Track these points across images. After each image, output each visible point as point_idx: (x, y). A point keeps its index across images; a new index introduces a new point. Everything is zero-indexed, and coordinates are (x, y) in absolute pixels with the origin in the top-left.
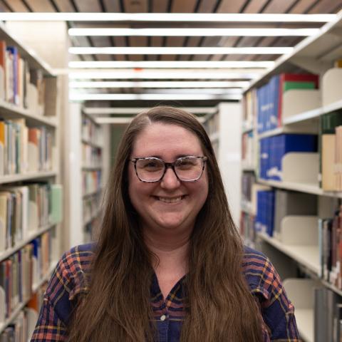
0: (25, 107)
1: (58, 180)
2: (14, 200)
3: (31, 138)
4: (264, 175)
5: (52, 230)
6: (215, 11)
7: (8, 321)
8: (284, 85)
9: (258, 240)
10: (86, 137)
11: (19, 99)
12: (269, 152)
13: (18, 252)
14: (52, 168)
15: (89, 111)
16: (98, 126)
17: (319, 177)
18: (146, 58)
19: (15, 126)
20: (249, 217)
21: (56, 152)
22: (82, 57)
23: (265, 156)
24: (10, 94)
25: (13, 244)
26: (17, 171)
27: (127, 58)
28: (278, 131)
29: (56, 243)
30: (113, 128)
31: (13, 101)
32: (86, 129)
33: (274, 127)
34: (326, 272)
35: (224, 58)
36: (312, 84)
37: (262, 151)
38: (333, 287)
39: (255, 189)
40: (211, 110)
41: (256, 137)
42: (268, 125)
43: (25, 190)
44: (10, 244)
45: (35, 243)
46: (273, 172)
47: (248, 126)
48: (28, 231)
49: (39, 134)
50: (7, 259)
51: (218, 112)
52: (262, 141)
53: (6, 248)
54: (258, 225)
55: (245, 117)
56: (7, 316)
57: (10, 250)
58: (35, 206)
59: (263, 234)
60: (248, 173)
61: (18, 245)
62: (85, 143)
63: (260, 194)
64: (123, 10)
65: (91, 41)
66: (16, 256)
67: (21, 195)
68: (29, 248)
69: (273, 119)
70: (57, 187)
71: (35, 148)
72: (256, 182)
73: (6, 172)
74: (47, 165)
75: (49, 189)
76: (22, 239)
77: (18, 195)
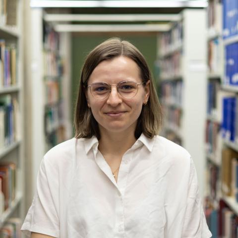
15: (51, 18)
23: (231, 62)
30: (74, 36)
37: (228, 57)
40: (175, 18)
41: (222, 44)
47: (213, 32)
51: (182, 20)
52: (228, 48)
55: (211, 22)
63: (226, 102)
72: (222, 89)
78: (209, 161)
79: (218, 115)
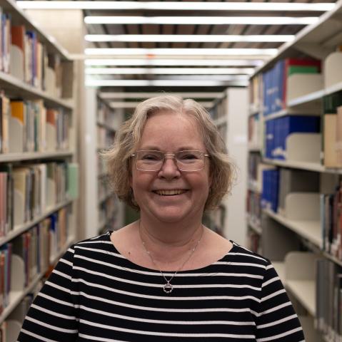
0: (43, 89)
1: (74, 159)
2: (33, 176)
3: (49, 119)
4: (269, 155)
5: (69, 206)
7: (27, 290)
8: (289, 69)
9: (264, 217)
11: (38, 81)
12: (274, 133)
13: (37, 225)
14: (69, 147)
15: (105, 95)
17: (322, 155)
18: (158, 45)
19: (33, 106)
20: (255, 195)
21: (73, 132)
22: (97, 45)
23: (270, 137)
24: (29, 76)
25: (32, 218)
26: (36, 149)
27: (140, 45)
28: (283, 113)
29: (73, 218)
31: (32, 83)
32: (102, 113)
33: (278, 109)
34: (327, 244)
35: (232, 45)
36: (315, 68)
37: (267, 132)
38: (334, 258)
39: (261, 168)
40: (219, 95)
41: (262, 119)
42: (273, 107)
43: (43, 167)
44: (29, 218)
45: (53, 218)
46: (278, 151)
47: (255, 108)
48: (47, 206)
49: (57, 115)
50: (26, 232)
51: (225, 97)
52: (268, 123)
53: (26, 221)
54: (263, 202)
55: (252, 101)
56: (26, 285)
57: (29, 224)
58: (52, 184)
59: (268, 210)
60: (254, 154)
61: (37, 219)
62: (100, 125)
63: (265, 173)
65: (106, 29)
66: (35, 230)
67: (40, 172)
68: (47, 222)
69: (278, 102)
70: (73, 166)
72: (262, 162)
73: (25, 150)
74: (64, 145)
75: (66, 168)
76: (40, 213)
77: (36, 172)
78: (250, 229)
79: (258, 185)
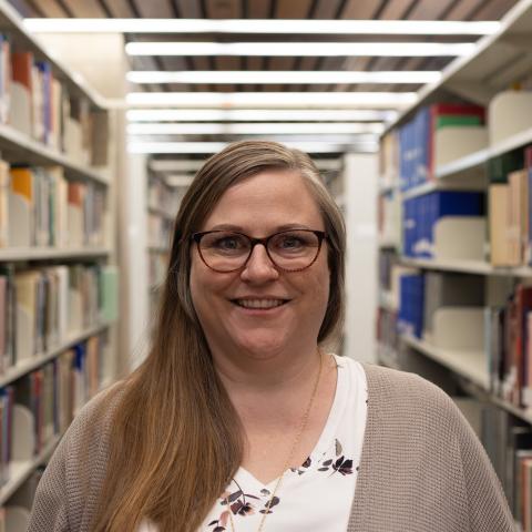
0: (63, 150)
1: (112, 260)
2: (47, 286)
3: (72, 198)
4: (409, 252)
5: (103, 334)
6: (338, 16)
7: (38, 460)
8: (437, 120)
9: (402, 347)
10: (154, 203)
11: (53, 138)
12: (416, 218)
13: (53, 361)
14: (104, 242)
15: (159, 166)
16: (171, 189)
17: (486, 248)
18: (240, 88)
19: (47, 177)
20: (389, 315)
21: (109, 220)
22: (147, 88)
23: (411, 224)
24: (39, 129)
25: (45, 348)
26: (51, 242)
27: (213, 88)
28: (429, 187)
29: (110, 353)
31: (44, 140)
32: (154, 193)
33: (422, 181)
34: (496, 383)
35: (352, 88)
36: (476, 119)
37: (407, 216)
38: (507, 405)
39: (397, 273)
41: (398, 198)
42: (415, 179)
43: (62, 272)
44: (40, 349)
45: (78, 349)
46: (422, 246)
47: (387, 182)
48: (68, 332)
49: (84, 192)
50: (36, 370)
51: (343, 168)
52: (407, 204)
53: (35, 353)
54: (402, 324)
55: (382, 170)
56: (36, 452)
57: (41, 358)
58: (78, 298)
59: (408, 336)
60: (387, 252)
61: (53, 350)
62: (152, 212)
63: (405, 281)
64: (204, 15)
65: (160, 63)
66: (50, 368)
67: (57, 279)
68: (69, 356)
69: (421, 171)
70: (110, 271)
71: (77, 213)
72: (399, 263)
73: (34, 243)
74: (95, 238)
75: (98, 274)
76: (57, 342)
77: (51, 278)
79: (394, 299)
